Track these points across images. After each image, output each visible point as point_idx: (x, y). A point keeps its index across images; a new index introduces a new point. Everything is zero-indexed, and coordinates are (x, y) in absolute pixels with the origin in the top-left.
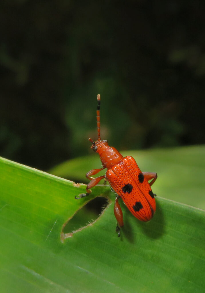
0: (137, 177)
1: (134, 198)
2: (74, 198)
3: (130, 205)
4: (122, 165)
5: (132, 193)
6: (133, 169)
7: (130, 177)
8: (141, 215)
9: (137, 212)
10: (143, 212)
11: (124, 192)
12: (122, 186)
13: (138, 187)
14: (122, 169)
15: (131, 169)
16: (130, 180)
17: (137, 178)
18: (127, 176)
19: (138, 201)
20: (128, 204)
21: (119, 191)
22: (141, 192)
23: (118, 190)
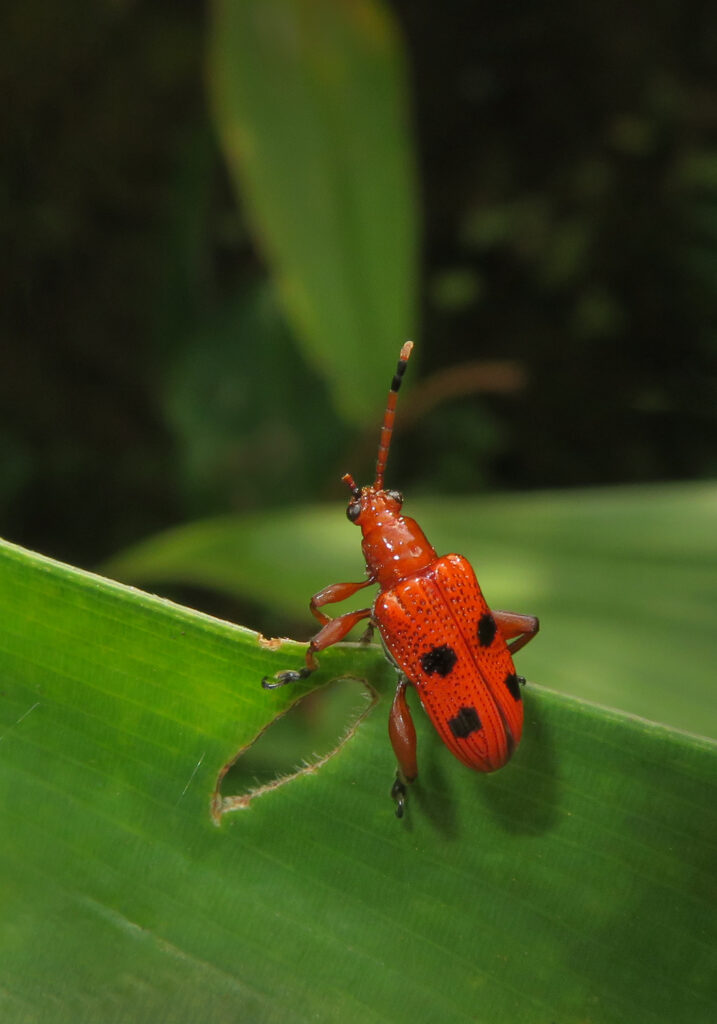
0: (475, 628)
1: (456, 692)
2: (259, 683)
3: (439, 715)
4: (429, 584)
5: (451, 678)
6: (465, 600)
7: (452, 626)
8: (473, 751)
9: (461, 741)
10: (480, 742)
11: (426, 671)
12: (421, 651)
13: (474, 660)
14: (427, 595)
15: (458, 599)
16: (449, 635)
17: (472, 630)
18: (441, 620)
19: (468, 704)
20: (435, 712)
21: (411, 666)
22: (482, 676)
23: (406, 660)
